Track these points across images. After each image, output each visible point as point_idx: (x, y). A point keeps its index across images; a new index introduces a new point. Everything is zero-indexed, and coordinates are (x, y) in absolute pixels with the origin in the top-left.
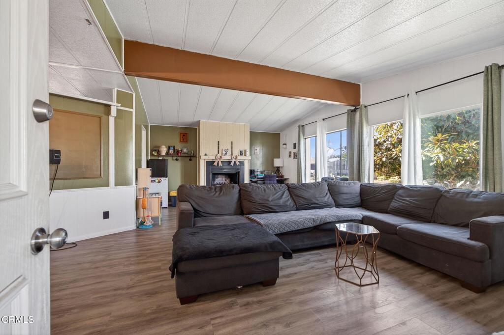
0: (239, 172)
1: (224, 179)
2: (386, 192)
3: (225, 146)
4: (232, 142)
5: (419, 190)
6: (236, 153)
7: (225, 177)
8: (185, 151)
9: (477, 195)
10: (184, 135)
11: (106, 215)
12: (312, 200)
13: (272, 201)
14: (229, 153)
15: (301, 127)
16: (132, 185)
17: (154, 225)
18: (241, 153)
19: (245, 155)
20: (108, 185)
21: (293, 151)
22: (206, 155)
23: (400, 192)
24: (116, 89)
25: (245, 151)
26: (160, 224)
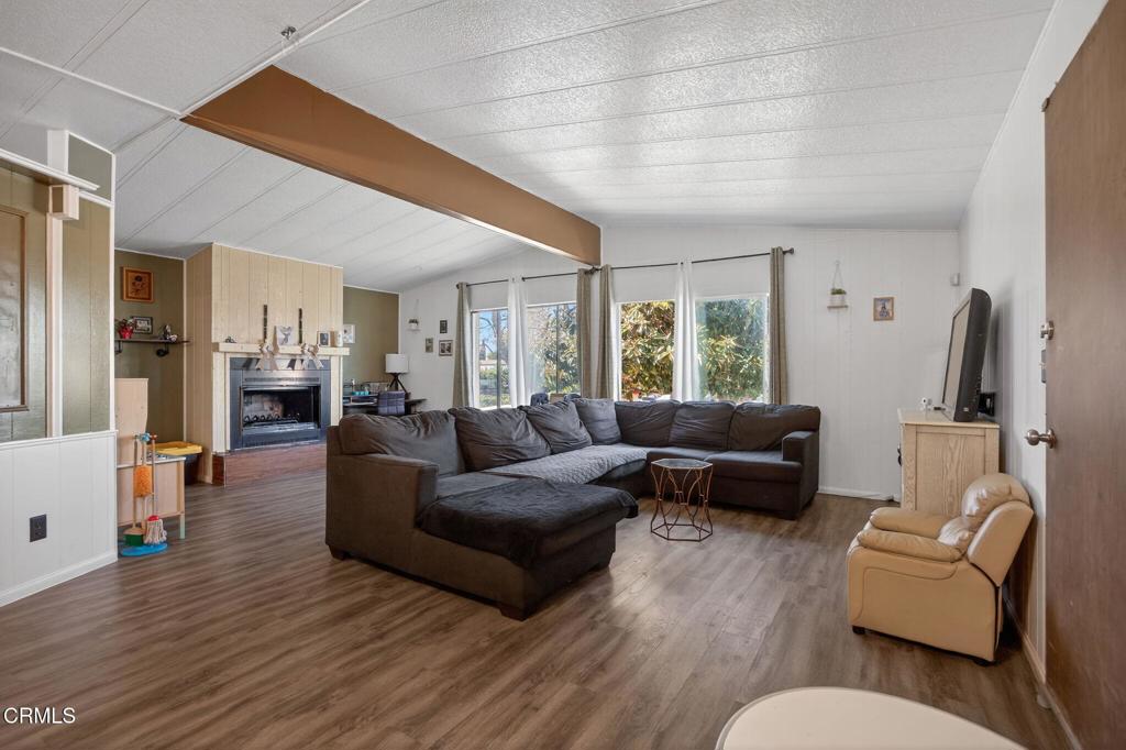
0: (317, 388)
1: (267, 406)
2: (659, 415)
3: (281, 319)
4: (300, 311)
5: (708, 408)
6: (311, 338)
7: (272, 401)
8: (142, 325)
9: (772, 410)
10: (138, 279)
11: (38, 528)
12: (569, 435)
13: (517, 440)
14: (294, 336)
15: (464, 287)
16: (108, 428)
17: (169, 541)
18: (323, 340)
19: (333, 345)
20: (44, 431)
21: (438, 337)
22: (229, 340)
23: (681, 412)
24: (67, 133)
25: (334, 335)
26: (182, 536)
